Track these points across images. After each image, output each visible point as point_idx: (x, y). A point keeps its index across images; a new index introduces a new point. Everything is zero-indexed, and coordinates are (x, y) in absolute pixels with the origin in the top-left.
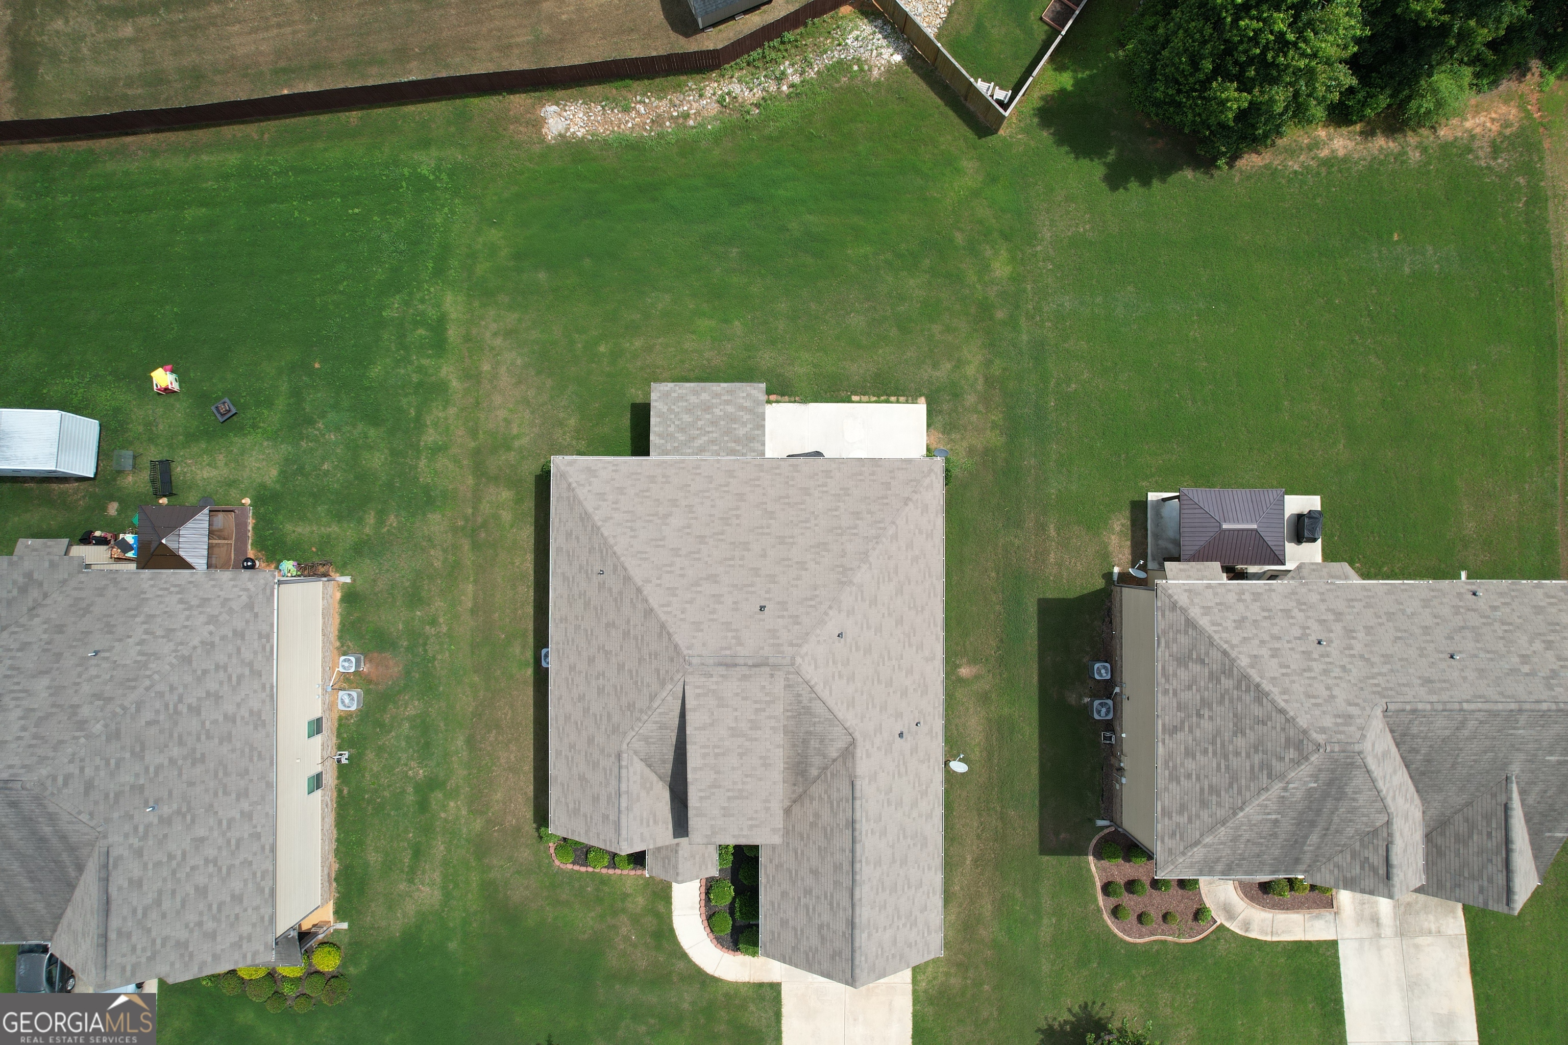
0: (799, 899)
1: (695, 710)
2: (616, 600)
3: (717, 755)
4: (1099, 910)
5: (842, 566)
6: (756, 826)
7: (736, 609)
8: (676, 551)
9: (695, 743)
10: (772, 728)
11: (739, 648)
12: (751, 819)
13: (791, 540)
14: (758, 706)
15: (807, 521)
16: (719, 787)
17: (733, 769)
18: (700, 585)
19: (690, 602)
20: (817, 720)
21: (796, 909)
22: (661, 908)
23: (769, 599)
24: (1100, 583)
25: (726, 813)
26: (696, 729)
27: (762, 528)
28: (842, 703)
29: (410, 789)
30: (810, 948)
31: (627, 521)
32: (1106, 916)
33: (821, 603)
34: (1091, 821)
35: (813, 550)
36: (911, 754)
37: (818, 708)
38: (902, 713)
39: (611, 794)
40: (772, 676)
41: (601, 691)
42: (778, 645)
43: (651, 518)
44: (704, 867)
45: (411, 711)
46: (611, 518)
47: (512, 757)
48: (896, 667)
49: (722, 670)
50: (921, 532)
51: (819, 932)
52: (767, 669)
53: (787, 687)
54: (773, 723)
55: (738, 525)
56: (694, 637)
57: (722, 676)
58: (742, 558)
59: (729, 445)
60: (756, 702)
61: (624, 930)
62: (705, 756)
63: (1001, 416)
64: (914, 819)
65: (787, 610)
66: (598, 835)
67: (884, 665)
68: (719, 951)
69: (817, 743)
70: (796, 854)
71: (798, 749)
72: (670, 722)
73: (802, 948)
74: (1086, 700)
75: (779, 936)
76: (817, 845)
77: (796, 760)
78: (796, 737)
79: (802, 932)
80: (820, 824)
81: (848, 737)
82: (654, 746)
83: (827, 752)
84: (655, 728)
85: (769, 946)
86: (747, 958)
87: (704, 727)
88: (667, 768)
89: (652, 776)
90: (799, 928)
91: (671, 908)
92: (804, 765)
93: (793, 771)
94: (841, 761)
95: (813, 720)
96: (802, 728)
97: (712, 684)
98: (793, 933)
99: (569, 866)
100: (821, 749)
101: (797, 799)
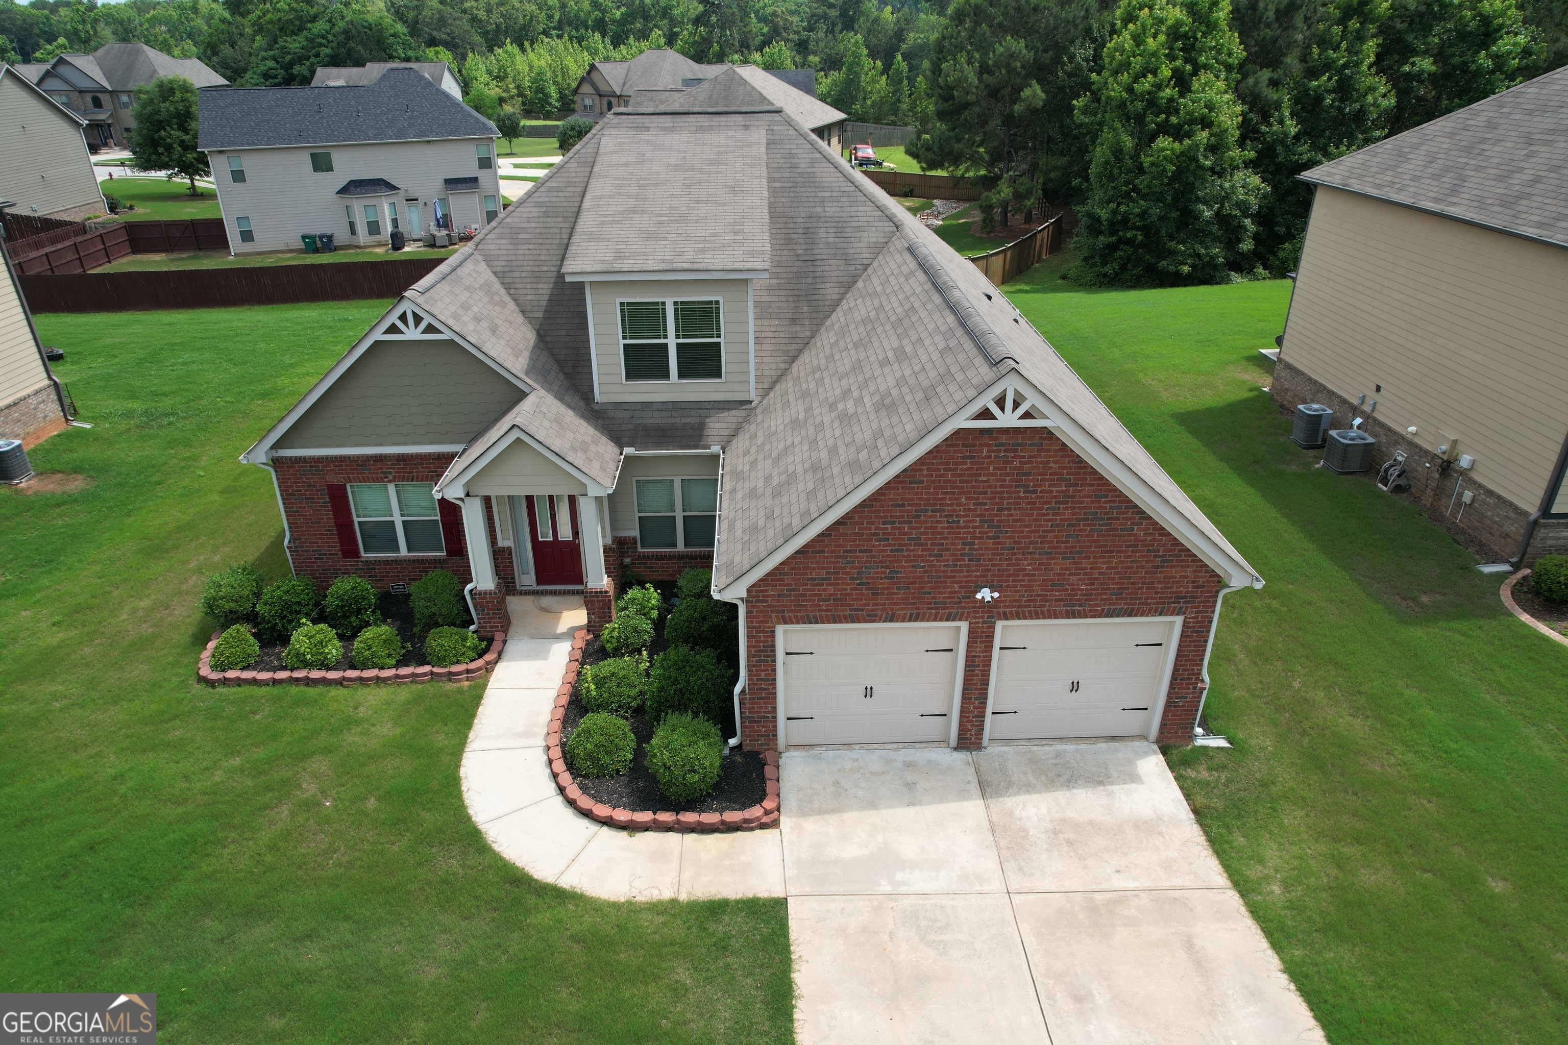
3: (643, 186)
10: (748, 164)
14: (722, 149)
24: (1249, 394)
26: (613, 165)
34: (1466, 569)
37: (828, 177)
40: (746, 127)
49: (664, 122)
52: (739, 118)
53: (771, 142)
57: (665, 129)
62: (620, 186)
68: (585, 823)
69: (832, 235)
70: (805, 395)
71: (796, 247)
72: (565, 204)
73: (836, 471)
74: (1317, 466)
75: (769, 516)
76: (850, 346)
77: (795, 269)
78: (792, 225)
79: (833, 451)
80: (852, 327)
81: (886, 224)
82: (526, 247)
83: (852, 251)
84: (535, 215)
85: (737, 559)
86: (673, 838)
87: (626, 165)
88: (540, 292)
89: (507, 299)
90: (824, 454)
91: (466, 737)
92: (810, 280)
93: (790, 293)
94: (880, 257)
95: (820, 194)
96: (801, 209)
97: (645, 136)
98: (809, 475)
99: (231, 674)
100: (839, 246)
101: (800, 351)
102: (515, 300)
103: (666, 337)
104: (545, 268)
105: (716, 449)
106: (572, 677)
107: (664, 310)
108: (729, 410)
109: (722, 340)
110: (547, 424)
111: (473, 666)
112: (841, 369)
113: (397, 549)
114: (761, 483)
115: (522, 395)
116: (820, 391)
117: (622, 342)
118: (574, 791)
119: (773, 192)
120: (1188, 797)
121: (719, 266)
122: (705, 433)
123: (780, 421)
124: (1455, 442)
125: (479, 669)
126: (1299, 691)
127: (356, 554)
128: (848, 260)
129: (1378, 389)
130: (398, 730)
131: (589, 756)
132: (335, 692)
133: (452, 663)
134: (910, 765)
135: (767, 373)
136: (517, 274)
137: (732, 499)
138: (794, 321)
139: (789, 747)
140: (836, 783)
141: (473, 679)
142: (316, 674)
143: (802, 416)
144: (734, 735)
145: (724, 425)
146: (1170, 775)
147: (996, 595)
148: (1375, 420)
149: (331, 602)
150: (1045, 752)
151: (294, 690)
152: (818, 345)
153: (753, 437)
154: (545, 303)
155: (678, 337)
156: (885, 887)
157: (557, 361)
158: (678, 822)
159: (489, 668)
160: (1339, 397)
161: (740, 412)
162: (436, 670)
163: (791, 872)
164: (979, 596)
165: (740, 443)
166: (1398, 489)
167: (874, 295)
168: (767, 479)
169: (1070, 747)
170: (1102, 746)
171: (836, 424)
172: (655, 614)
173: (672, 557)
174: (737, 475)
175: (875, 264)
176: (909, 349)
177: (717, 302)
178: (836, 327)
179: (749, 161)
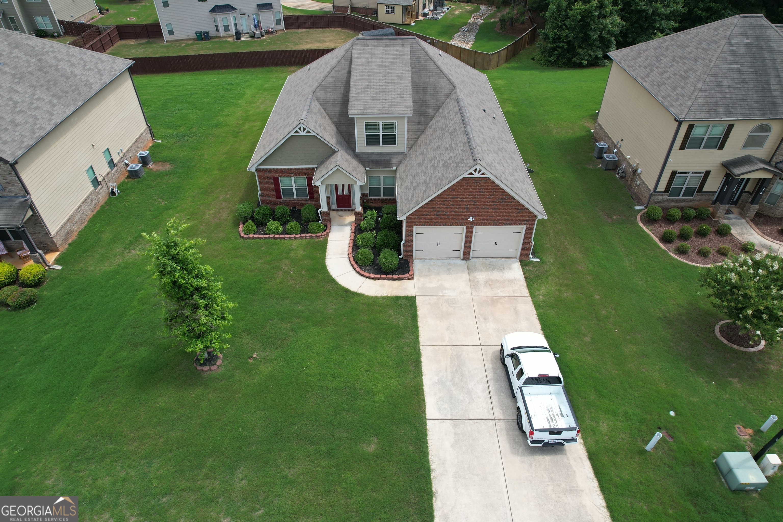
1: (357, 58)
3: (369, 75)
4: (664, 251)
6: (394, 105)
9: (356, 70)
12: (392, 102)
14: (395, 56)
16: (371, 88)
17: (380, 80)
20: (431, 74)
22: (317, 255)
24: (585, 134)
25: (375, 99)
26: (357, 65)
32: (671, 254)
34: (631, 208)
37: (431, 66)
40: (403, 45)
49: (374, 42)
52: (400, 41)
53: (412, 52)
57: (374, 46)
61: (285, 268)
62: (362, 75)
68: (362, 277)
69: (432, 90)
70: (422, 154)
71: (420, 95)
72: (341, 77)
73: (431, 185)
74: (599, 166)
75: (412, 196)
76: (437, 138)
77: (419, 104)
78: (419, 86)
79: (431, 178)
80: (438, 129)
81: (451, 86)
82: (330, 94)
83: (439, 97)
84: (332, 81)
85: (404, 208)
86: (386, 282)
87: (363, 64)
88: (336, 111)
89: (326, 115)
90: (428, 179)
91: (325, 254)
92: (424, 108)
93: (418, 113)
94: (448, 100)
95: (428, 74)
96: (422, 80)
97: (368, 49)
98: (424, 185)
99: (251, 236)
100: (434, 94)
101: (421, 134)
102: (328, 115)
103: (379, 132)
104: (336, 102)
105: (394, 168)
106: (353, 238)
107: (379, 125)
108: (398, 155)
109: (396, 134)
110: (345, 163)
111: (323, 234)
112: (434, 147)
113: (293, 196)
114: (409, 184)
115: (335, 152)
116: (427, 153)
117: (365, 134)
118: (358, 269)
119: (412, 73)
120: (524, 274)
121: (397, 112)
122: (391, 163)
123: (415, 162)
124: (638, 164)
125: (325, 235)
126: (566, 245)
127: (281, 198)
128: (437, 100)
129: (622, 140)
130: (305, 253)
131: (362, 260)
132: (283, 241)
133: (317, 233)
134: (449, 264)
135: (410, 142)
136: (327, 105)
137: (401, 188)
138: (419, 123)
139: (416, 258)
140: (429, 268)
141: (323, 238)
142: (277, 236)
143: (421, 162)
144: (401, 255)
145: (397, 160)
146: (521, 268)
147: (474, 219)
148: (620, 151)
149: (277, 214)
150: (487, 261)
151: (271, 241)
152: (427, 133)
153: (406, 166)
154: (337, 116)
155: (383, 132)
156: (441, 294)
157: (343, 137)
158: (387, 277)
159: (328, 234)
160: (612, 140)
161: (402, 156)
162: (312, 235)
163: (417, 290)
164: (469, 220)
165: (402, 167)
166: (622, 177)
167: (445, 117)
168: (412, 183)
169: (494, 260)
170: (503, 260)
171: (432, 168)
172: (375, 218)
173: (379, 199)
174: (402, 179)
175: (446, 103)
176: (453, 146)
177: (396, 122)
178: (433, 127)
179: (404, 63)
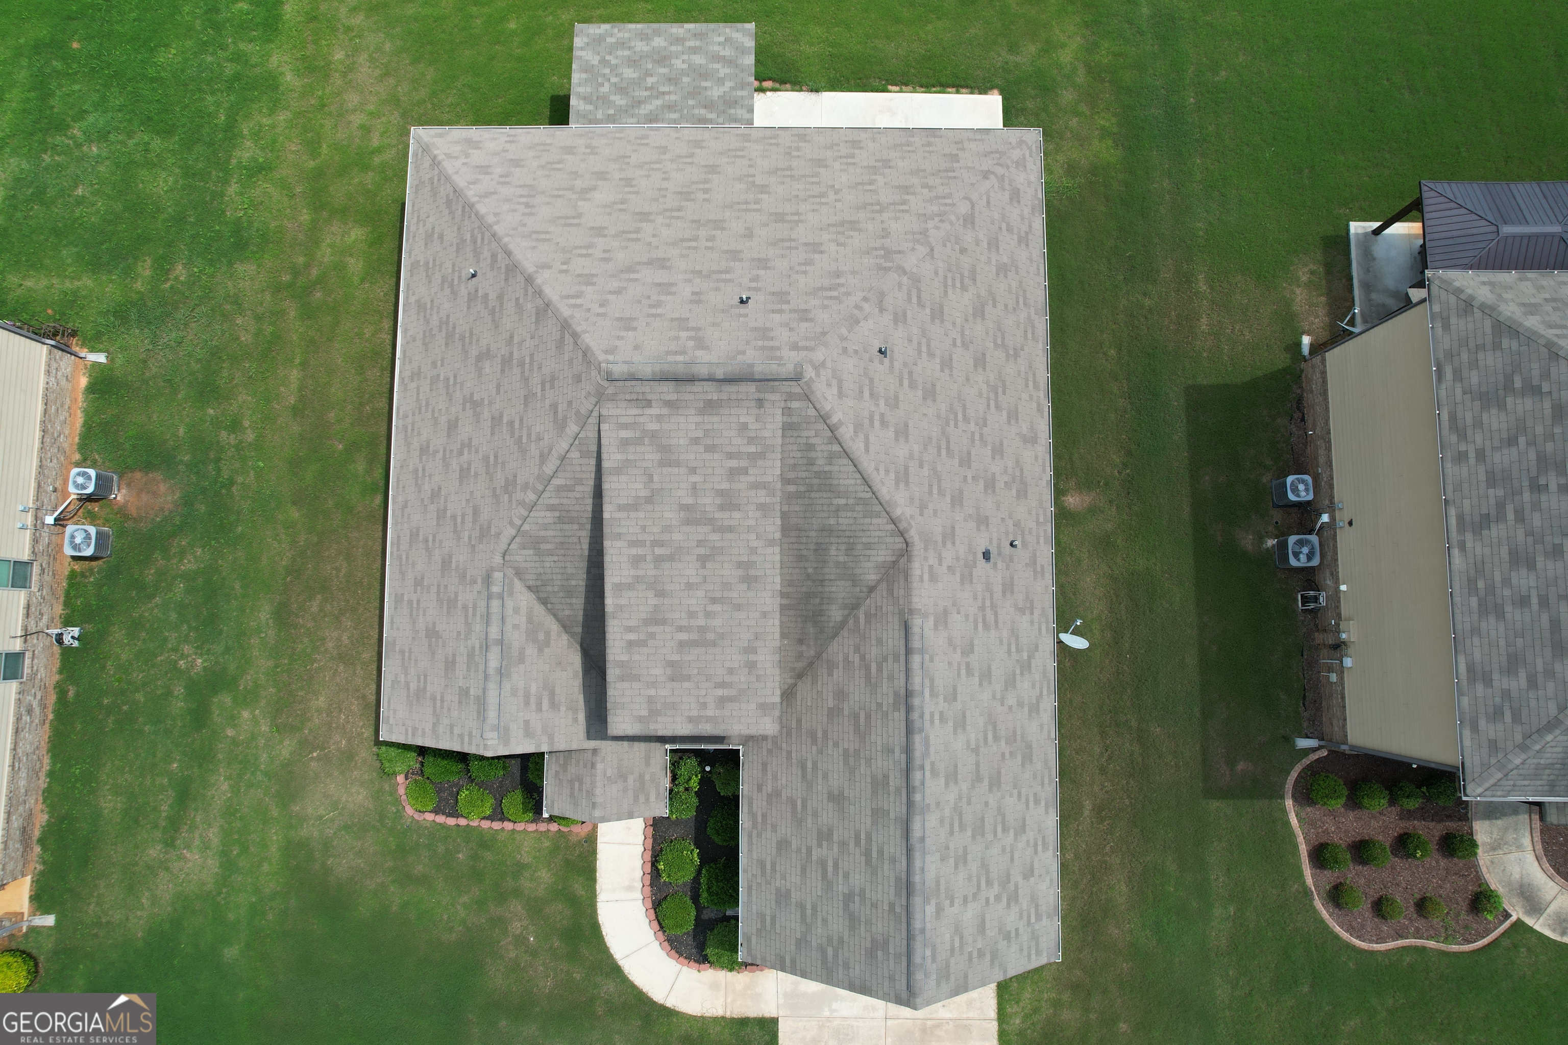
0: (809, 850)
1: (618, 471)
2: (492, 312)
3: (658, 560)
4: (1307, 893)
5: (883, 248)
6: (731, 699)
7: (699, 302)
8: (599, 231)
9: (619, 536)
10: (761, 507)
11: (699, 353)
12: (722, 685)
13: (796, 218)
14: (734, 463)
15: (822, 195)
16: (663, 622)
17: (690, 586)
18: (634, 272)
19: (618, 292)
20: (842, 501)
21: (804, 870)
22: (579, 889)
23: (757, 289)
24: (1282, 360)
25: (677, 673)
26: (621, 508)
27: (747, 203)
28: (887, 471)
29: (179, 690)
30: (830, 939)
31: (521, 196)
32: (1318, 904)
33: (848, 294)
34: (1288, 740)
35: (832, 229)
36: (1004, 593)
37: (845, 478)
38: (987, 518)
39: (473, 648)
40: (760, 403)
41: (464, 473)
42: (772, 348)
43: (560, 193)
44: (642, 799)
45: (188, 565)
46: (495, 193)
47: (345, 639)
48: (977, 437)
49: (667, 391)
50: (1010, 229)
51: (846, 907)
52: (751, 388)
53: (787, 428)
54: (762, 497)
55: (704, 200)
56: (619, 338)
57: (668, 404)
58: (711, 239)
59: (696, 111)
60: (730, 456)
61: (516, 927)
62: (636, 561)
63: (1114, 120)
64: (1010, 708)
65: (788, 302)
66: (452, 727)
67: (956, 426)
69: (842, 553)
71: (807, 565)
72: (577, 508)
74: (1269, 543)
77: (804, 590)
82: (551, 558)
83: (860, 571)
84: (551, 521)
86: (721, 974)
88: (575, 607)
91: (595, 890)
93: (799, 613)
95: (835, 501)
96: (814, 520)
99: (429, 817)
100: (848, 565)
104: (573, 582)
121: (736, 731)
128: (855, 581)
136: (549, 588)
138: (801, 642)
154: (581, 619)
156: (827, 1012)
162: (561, 828)
163: (781, 1002)
